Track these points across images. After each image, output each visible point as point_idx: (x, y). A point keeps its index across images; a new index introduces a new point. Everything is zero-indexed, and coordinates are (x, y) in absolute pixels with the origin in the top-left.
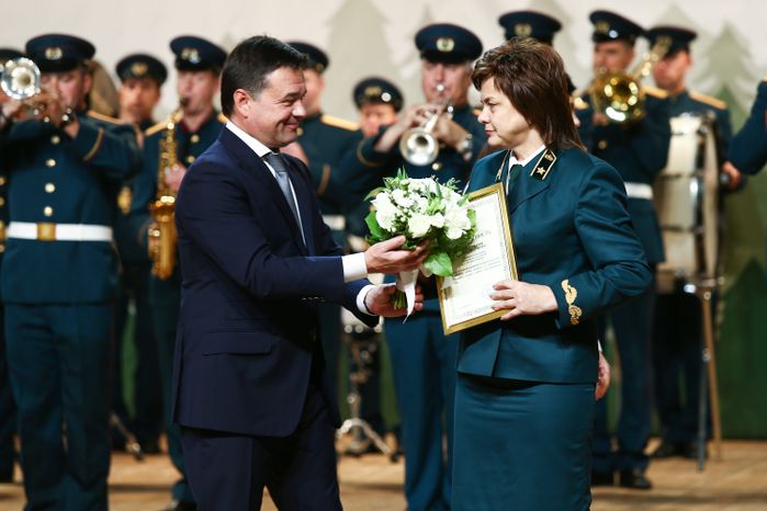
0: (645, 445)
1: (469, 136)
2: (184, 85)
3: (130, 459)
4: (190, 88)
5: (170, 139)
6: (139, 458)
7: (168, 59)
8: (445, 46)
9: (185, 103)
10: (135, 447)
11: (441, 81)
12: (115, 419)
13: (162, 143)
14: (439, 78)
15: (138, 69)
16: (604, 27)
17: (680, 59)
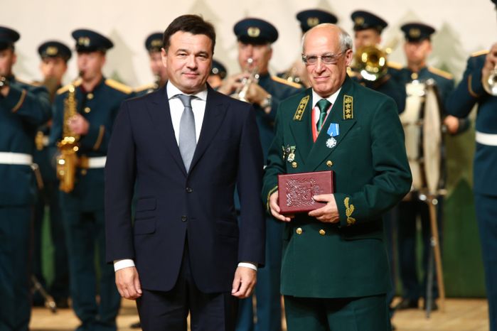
0: (391, 301)
1: (269, 96)
2: (82, 62)
3: (48, 312)
4: (85, 63)
5: (71, 98)
6: (54, 311)
7: (71, 43)
8: (254, 32)
9: (82, 74)
10: (52, 304)
11: (251, 56)
12: (38, 286)
13: (66, 102)
14: (249, 54)
15: (51, 51)
16: (360, 21)
17: (425, 45)
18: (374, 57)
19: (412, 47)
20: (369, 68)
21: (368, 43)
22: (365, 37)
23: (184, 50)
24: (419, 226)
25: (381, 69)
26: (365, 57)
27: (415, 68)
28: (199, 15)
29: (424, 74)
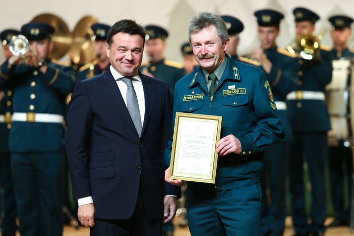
0: (324, 221)
2: (98, 47)
3: (73, 229)
4: (101, 48)
5: (91, 74)
6: (77, 228)
9: (99, 56)
10: (75, 223)
12: (65, 210)
13: (88, 76)
16: (300, 15)
17: (346, 32)
18: (310, 42)
19: (337, 33)
20: (307, 50)
21: (305, 32)
22: (304, 27)
23: (124, 47)
24: (344, 166)
25: (316, 51)
26: (303, 42)
27: (339, 49)
28: (133, 20)
29: (346, 53)
